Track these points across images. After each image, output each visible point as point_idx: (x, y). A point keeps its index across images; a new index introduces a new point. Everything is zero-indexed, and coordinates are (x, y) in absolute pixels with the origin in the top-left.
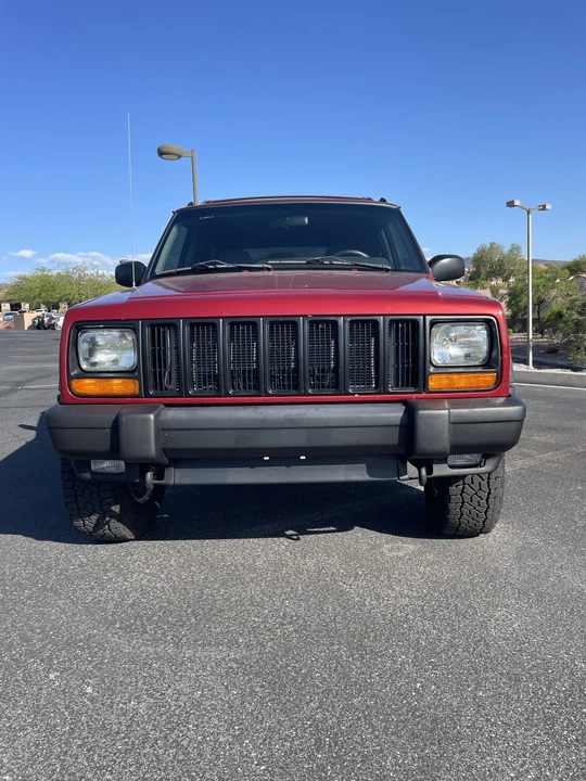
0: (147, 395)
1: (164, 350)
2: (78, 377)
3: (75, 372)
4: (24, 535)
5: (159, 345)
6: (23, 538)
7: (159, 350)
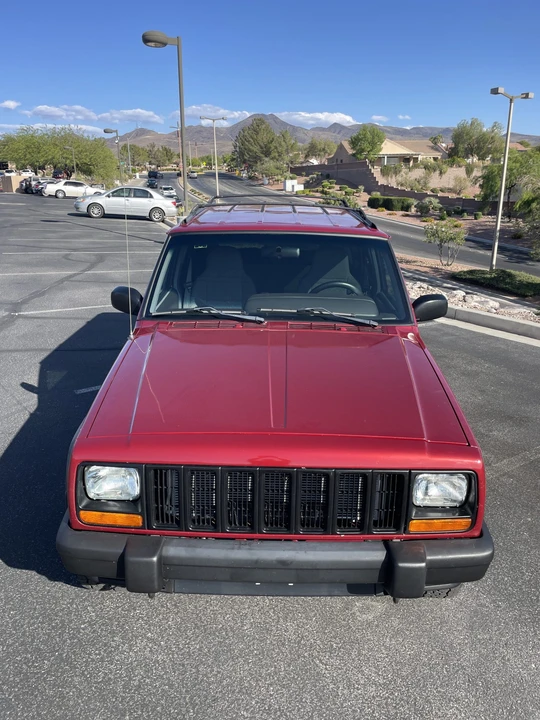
0: (150, 527)
1: (166, 490)
2: (86, 508)
3: (84, 504)
4: (39, 572)
5: (161, 485)
6: (38, 576)
7: (161, 490)
